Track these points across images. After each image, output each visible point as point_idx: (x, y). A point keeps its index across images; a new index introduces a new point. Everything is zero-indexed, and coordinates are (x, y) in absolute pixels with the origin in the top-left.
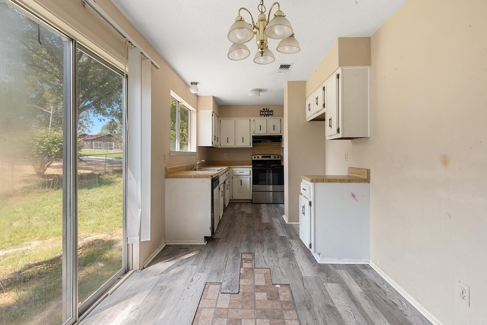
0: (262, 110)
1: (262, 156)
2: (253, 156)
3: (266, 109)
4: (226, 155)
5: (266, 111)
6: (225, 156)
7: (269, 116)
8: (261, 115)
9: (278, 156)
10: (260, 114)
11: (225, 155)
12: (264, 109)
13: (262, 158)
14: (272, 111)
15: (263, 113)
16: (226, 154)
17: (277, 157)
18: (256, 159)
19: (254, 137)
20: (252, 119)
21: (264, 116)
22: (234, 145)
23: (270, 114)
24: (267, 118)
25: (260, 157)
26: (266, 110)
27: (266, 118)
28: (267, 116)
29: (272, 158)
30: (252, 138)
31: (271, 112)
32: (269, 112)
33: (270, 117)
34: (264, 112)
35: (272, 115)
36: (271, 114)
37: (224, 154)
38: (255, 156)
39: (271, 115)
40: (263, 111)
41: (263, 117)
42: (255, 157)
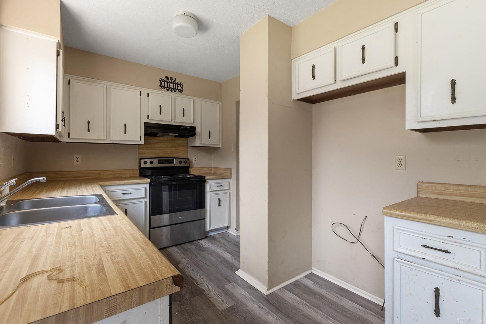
0: (165, 79)
1: (159, 160)
2: (142, 161)
3: (171, 78)
4: (79, 159)
5: (171, 83)
6: (77, 161)
7: (175, 91)
8: (162, 87)
9: (185, 160)
10: (160, 86)
11: (77, 158)
12: (167, 78)
13: (159, 163)
14: (181, 84)
15: (166, 84)
16: (80, 156)
17: (183, 163)
18: (148, 165)
19: (147, 126)
20: (145, 91)
21: (168, 90)
22: (105, 139)
23: (177, 89)
24: (173, 94)
25: (156, 161)
26: (172, 80)
27: (169, 93)
28: (171, 91)
29: (176, 164)
30: (145, 126)
31: (179, 86)
32: (175, 84)
33: (178, 94)
34: (167, 82)
35: (181, 91)
36: (179, 88)
37: (75, 156)
38: (146, 160)
39: (179, 90)
40: (165, 81)
41: (164, 92)
42: (145, 163)
